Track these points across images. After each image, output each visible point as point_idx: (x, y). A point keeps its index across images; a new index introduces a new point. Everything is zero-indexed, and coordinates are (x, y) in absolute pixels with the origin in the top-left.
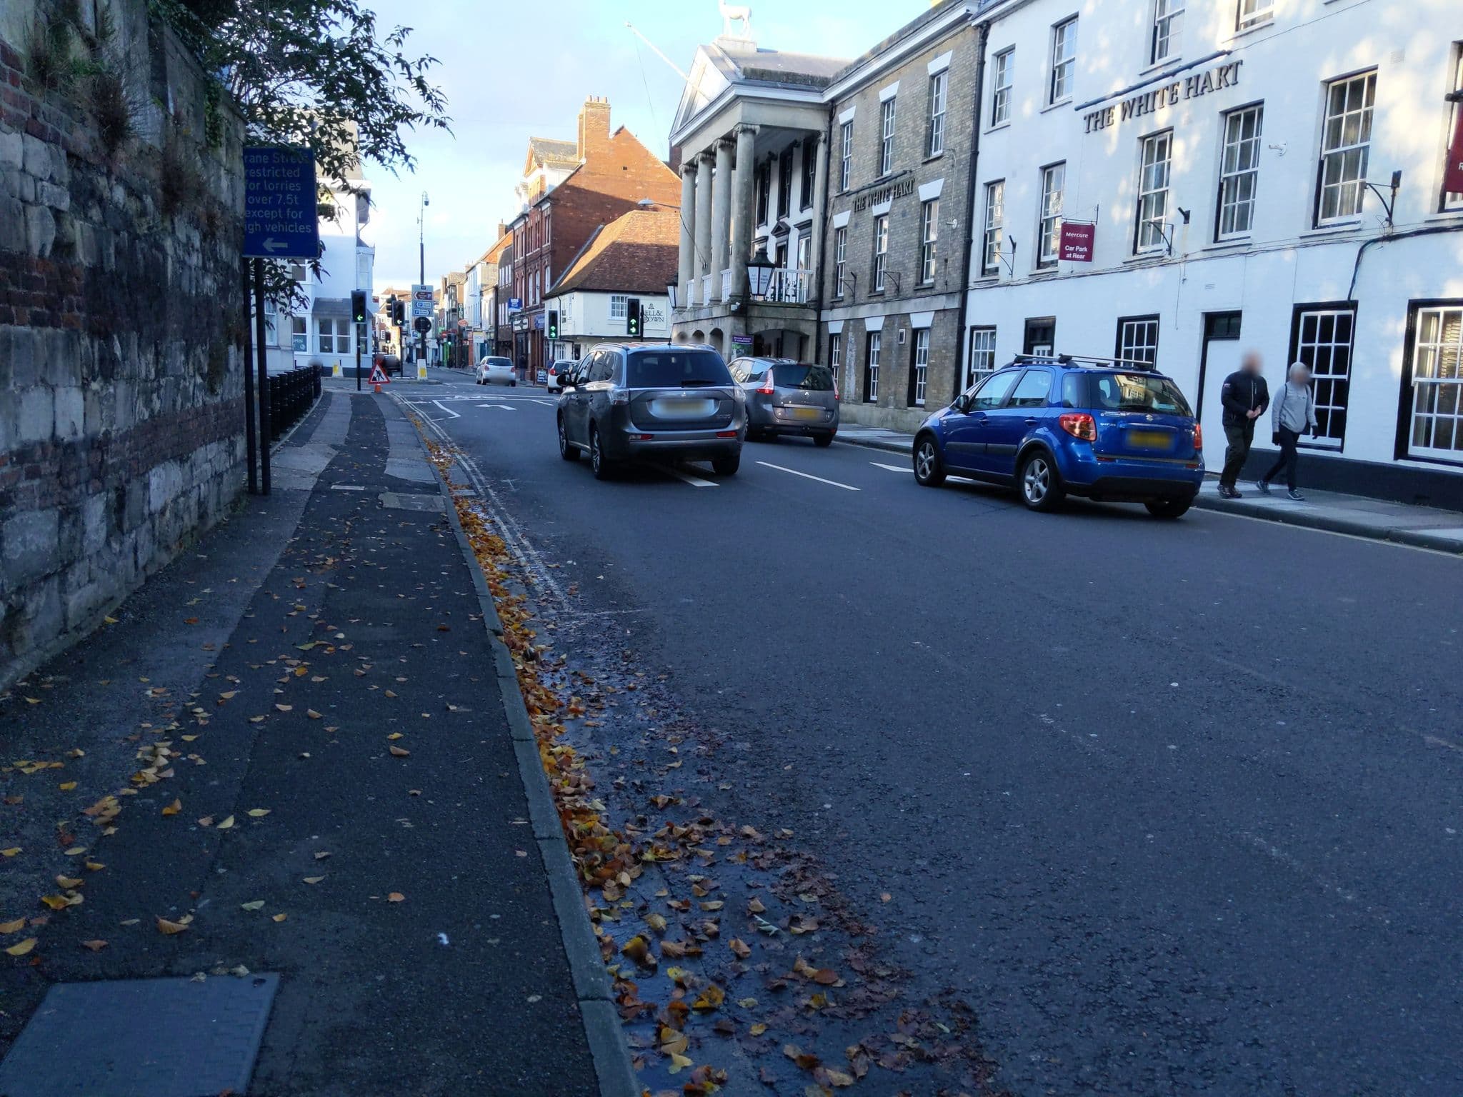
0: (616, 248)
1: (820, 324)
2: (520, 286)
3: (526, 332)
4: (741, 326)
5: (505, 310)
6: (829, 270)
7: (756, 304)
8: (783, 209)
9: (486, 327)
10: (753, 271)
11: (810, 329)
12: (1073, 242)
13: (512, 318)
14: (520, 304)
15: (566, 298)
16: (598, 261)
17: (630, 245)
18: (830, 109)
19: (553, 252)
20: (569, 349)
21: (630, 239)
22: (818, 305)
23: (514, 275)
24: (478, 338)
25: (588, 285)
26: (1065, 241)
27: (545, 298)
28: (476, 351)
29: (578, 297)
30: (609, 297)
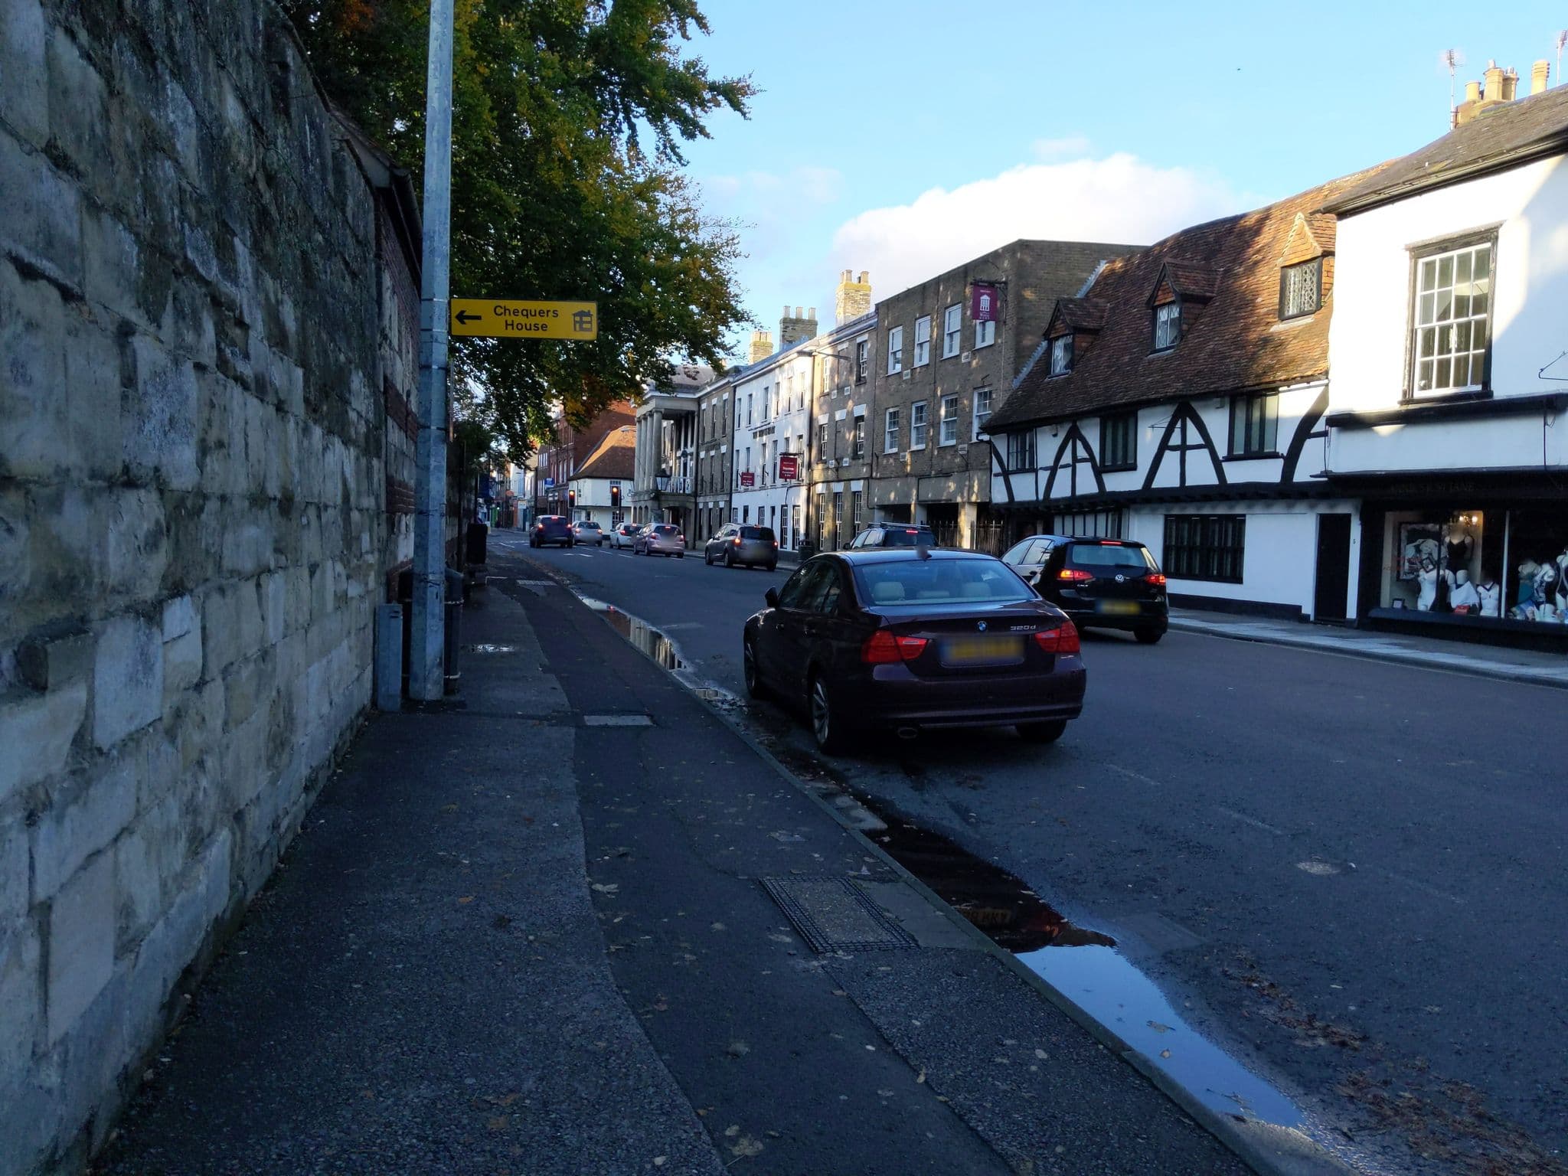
0: (613, 449)
1: (696, 504)
2: (553, 468)
3: (557, 502)
4: (656, 505)
5: (541, 485)
6: (699, 478)
7: (664, 494)
8: (686, 445)
9: (528, 497)
10: (659, 479)
11: (692, 506)
12: (747, 479)
13: (547, 491)
14: (553, 482)
15: (581, 481)
16: (601, 459)
17: (623, 448)
18: (699, 401)
19: (575, 449)
20: (584, 514)
21: (623, 444)
22: (695, 495)
23: (549, 461)
24: (522, 506)
25: (594, 474)
26: (743, 479)
27: (570, 479)
28: (520, 516)
29: (589, 482)
30: (608, 481)
